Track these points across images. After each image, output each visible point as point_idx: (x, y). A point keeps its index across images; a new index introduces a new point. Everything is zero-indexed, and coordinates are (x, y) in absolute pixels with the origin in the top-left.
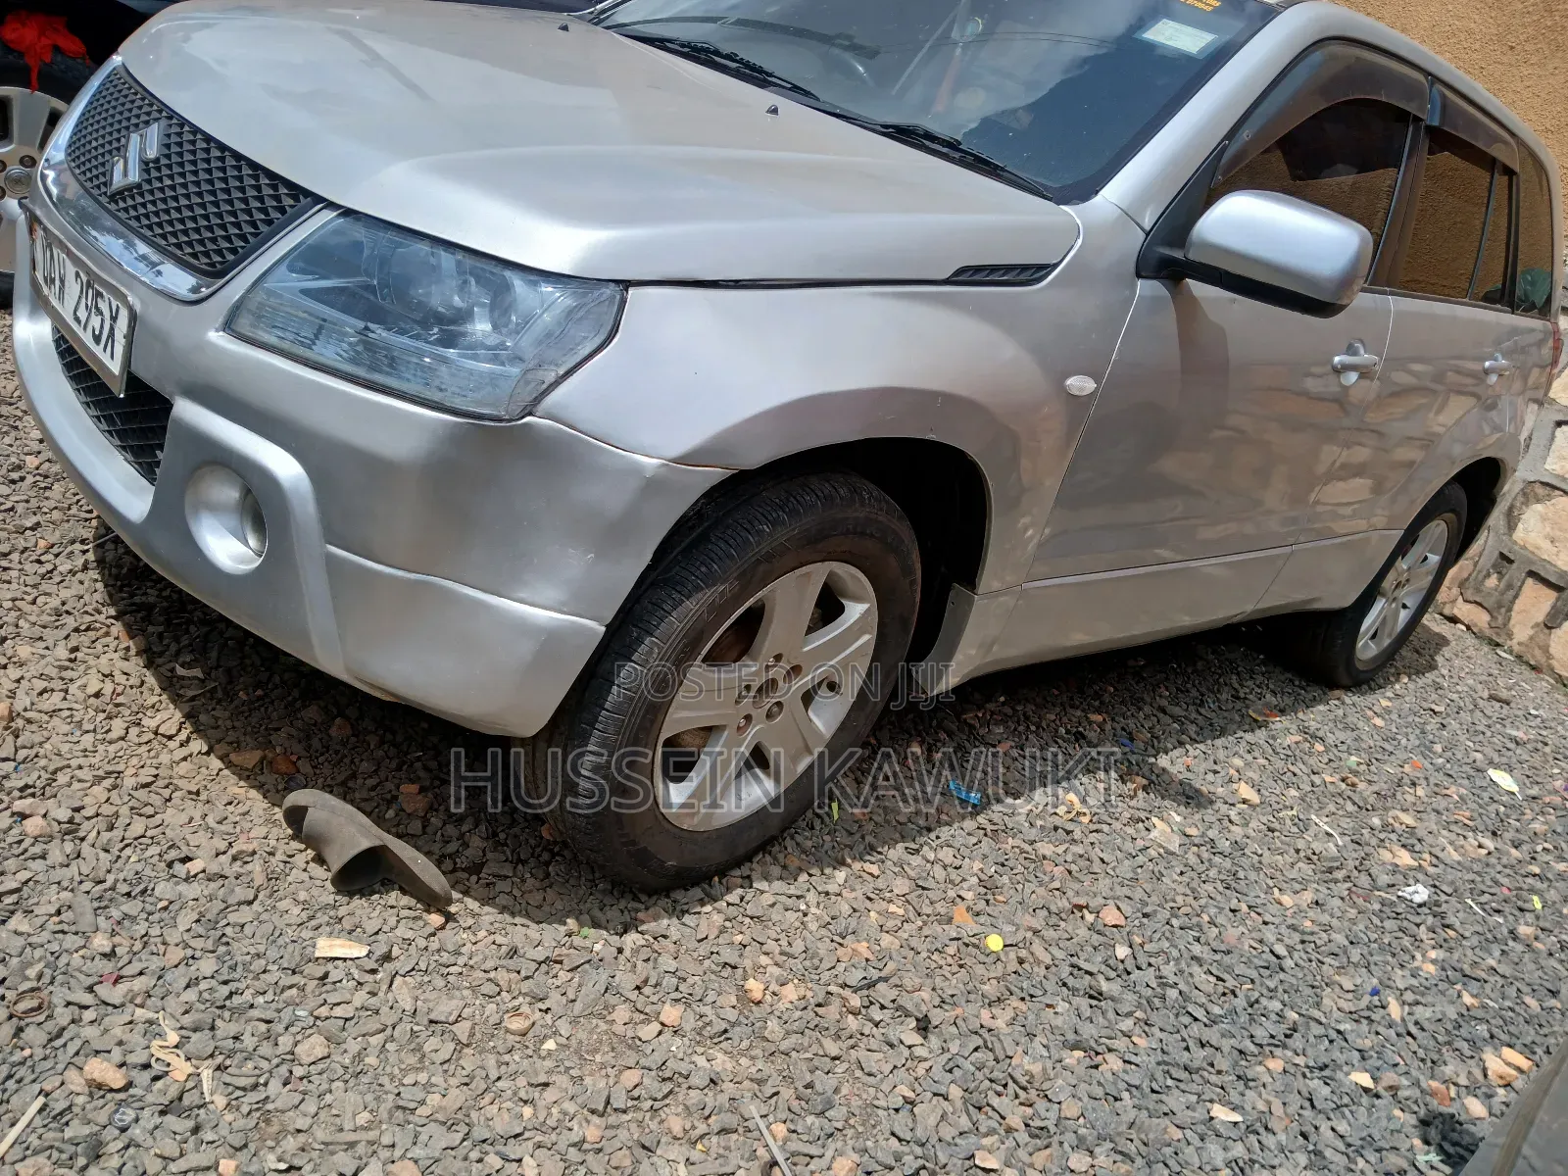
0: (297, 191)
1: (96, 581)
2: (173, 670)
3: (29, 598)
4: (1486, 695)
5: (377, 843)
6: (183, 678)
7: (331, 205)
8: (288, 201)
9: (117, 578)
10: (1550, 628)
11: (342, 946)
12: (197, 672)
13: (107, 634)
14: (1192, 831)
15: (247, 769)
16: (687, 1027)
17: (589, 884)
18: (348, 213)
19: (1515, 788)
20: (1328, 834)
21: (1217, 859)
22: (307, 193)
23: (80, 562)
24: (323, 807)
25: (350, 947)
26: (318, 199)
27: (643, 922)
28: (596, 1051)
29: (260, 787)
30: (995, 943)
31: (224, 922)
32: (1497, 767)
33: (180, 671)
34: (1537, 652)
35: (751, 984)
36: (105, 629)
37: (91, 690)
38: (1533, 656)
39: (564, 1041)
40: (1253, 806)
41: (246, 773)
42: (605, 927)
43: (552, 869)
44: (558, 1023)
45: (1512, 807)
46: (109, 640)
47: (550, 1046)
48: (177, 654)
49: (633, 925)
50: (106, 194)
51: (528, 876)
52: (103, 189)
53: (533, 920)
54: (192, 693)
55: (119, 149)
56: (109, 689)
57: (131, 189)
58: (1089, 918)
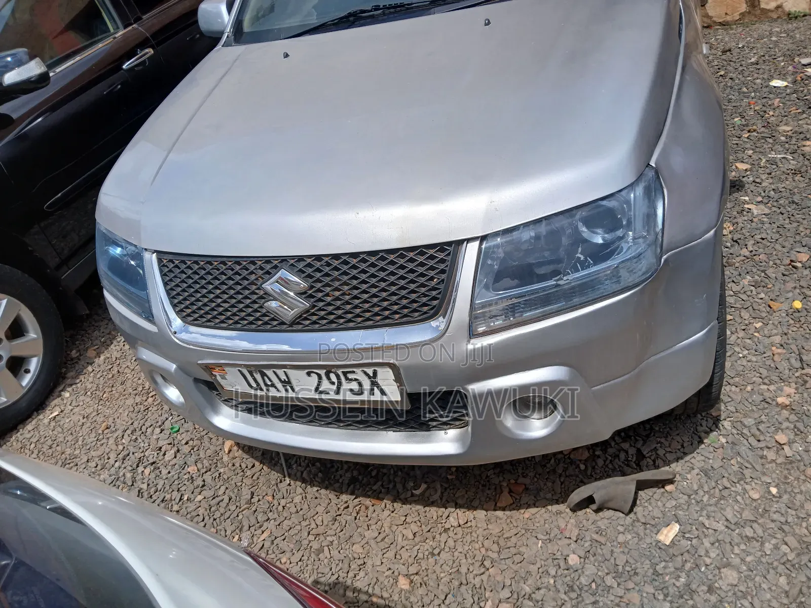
0: (441, 247)
1: (318, 491)
2: (413, 495)
3: (314, 525)
4: (720, 53)
5: (635, 482)
6: (423, 494)
8: (441, 256)
9: (323, 481)
11: (669, 532)
12: (424, 486)
13: (367, 508)
14: (760, 199)
15: (511, 505)
16: (792, 437)
17: (678, 421)
18: (483, 238)
19: (785, 84)
20: (783, 158)
21: (781, 202)
22: (449, 244)
23: (299, 490)
24: (598, 489)
25: (671, 529)
26: (460, 243)
27: (720, 416)
28: (786, 478)
29: (528, 506)
30: (798, 304)
31: (620, 568)
32: (769, 80)
33: (417, 492)
34: (705, 20)
35: (780, 400)
36: (363, 508)
37: (411, 536)
39: (773, 484)
40: (751, 170)
41: (514, 506)
42: (712, 431)
43: (657, 429)
44: (763, 480)
45: (795, 92)
46: (371, 509)
47: (774, 490)
48: (404, 487)
49: (717, 421)
50: (283, 323)
51: (659, 439)
52: (275, 323)
53: (691, 453)
54: (436, 497)
55: (261, 298)
56: (414, 527)
57: (307, 311)
58: (799, 265)
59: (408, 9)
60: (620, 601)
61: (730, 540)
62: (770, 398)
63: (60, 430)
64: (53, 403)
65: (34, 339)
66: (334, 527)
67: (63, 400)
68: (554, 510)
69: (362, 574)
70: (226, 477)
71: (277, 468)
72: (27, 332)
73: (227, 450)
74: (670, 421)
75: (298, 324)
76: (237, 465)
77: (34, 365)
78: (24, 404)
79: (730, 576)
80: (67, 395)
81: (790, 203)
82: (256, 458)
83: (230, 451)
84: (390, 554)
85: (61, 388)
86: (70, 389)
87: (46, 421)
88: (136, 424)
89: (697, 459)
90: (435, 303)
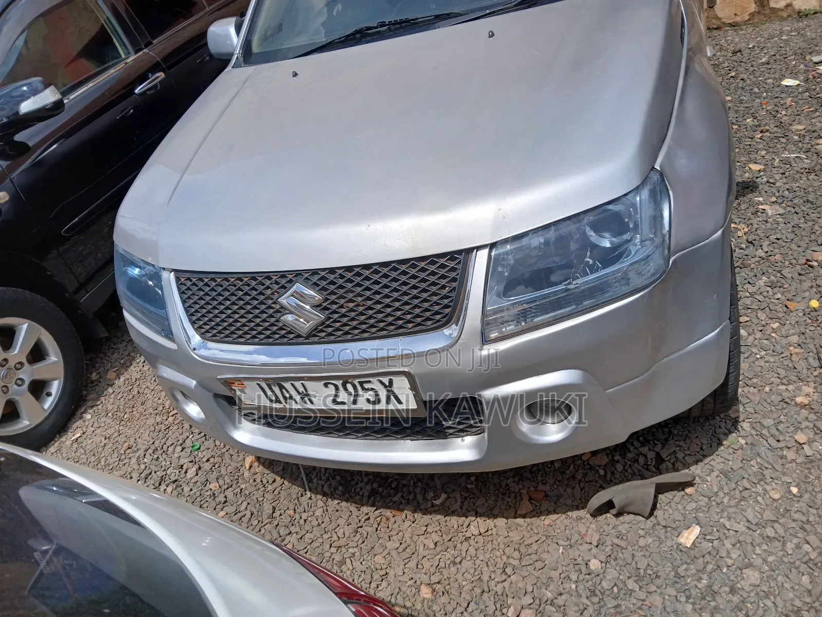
0: (452, 255)
1: (339, 503)
2: (433, 506)
3: (335, 538)
4: (730, 54)
5: (654, 485)
6: (443, 504)
7: (478, 248)
8: (452, 264)
9: (343, 494)
10: (712, 7)
11: (690, 534)
12: (444, 496)
13: (388, 519)
14: (774, 199)
15: (532, 511)
16: (812, 436)
17: (696, 424)
18: (492, 246)
19: (797, 82)
20: (797, 157)
21: (796, 201)
22: (459, 252)
23: (320, 503)
25: (692, 531)
26: (469, 251)
27: (738, 417)
28: (806, 477)
29: (549, 513)
30: (814, 304)
32: (781, 79)
33: (437, 502)
34: (715, 21)
35: (799, 400)
36: (384, 519)
37: (432, 546)
38: (714, 24)
39: (794, 484)
40: (764, 170)
41: (534, 513)
42: (730, 432)
43: (676, 432)
44: (783, 480)
45: (807, 90)
46: (392, 520)
47: (795, 490)
48: (424, 498)
49: (735, 422)
50: (299, 336)
51: (677, 443)
52: (292, 336)
53: (710, 456)
54: (457, 506)
55: (278, 311)
56: (436, 537)
57: (323, 323)
58: (815, 264)
59: (413, 24)
60: (643, 604)
61: (751, 541)
62: (788, 398)
63: (83, 451)
64: (75, 426)
65: (56, 362)
66: (356, 539)
67: (84, 421)
68: (574, 517)
69: (384, 584)
70: (247, 493)
71: (299, 482)
72: (48, 355)
73: (247, 466)
74: (688, 424)
75: (314, 336)
76: (258, 480)
77: (55, 388)
78: (46, 427)
79: (752, 576)
80: (88, 416)
81: (804, 202)
82: (277, 473)
83: (251, 467)
84: (412, 564)
85: (83, 410)
86: (91, 411)
87: (68, 443)
88: (157, 444)
89: (716, 461)
90: (447, 311)
